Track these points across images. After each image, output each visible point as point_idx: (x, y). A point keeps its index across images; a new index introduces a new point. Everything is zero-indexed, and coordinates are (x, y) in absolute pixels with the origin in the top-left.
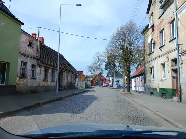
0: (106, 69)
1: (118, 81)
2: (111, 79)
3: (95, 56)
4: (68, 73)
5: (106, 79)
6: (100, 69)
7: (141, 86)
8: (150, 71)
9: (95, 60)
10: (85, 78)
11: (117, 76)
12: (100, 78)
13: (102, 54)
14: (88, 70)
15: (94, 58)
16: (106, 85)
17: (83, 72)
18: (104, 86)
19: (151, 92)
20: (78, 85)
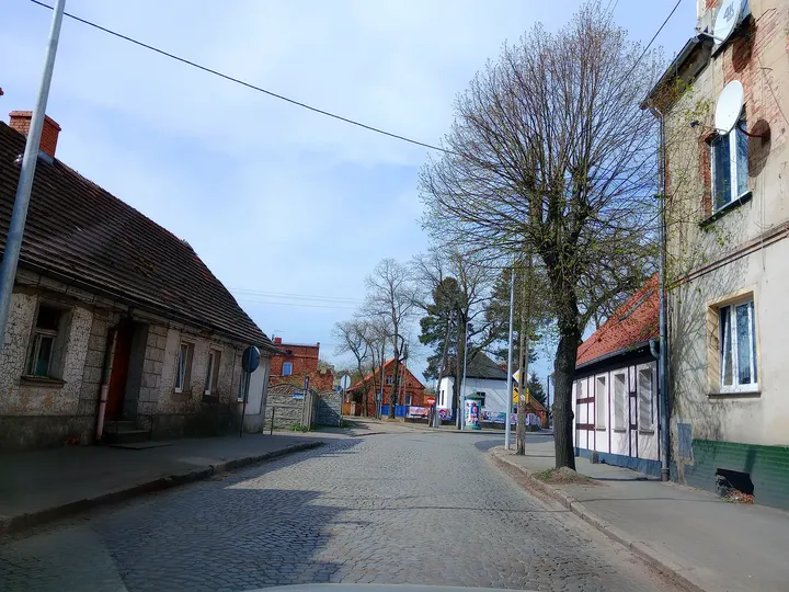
0: (425, 339)
1: (480, 398)
2: (446, 385)
3: (374, 276)
4: (188, 339)
5: (422, 388)
6: (397, 335)
7: (632, 427)
8: (711, 328)
9: (374, 292)
10: (322, 376)
11: (475, 373)
12: (396, 383)
13: (409, 266)
14: (342, 341)
15: (372, 283)
16: (424, 416)
17: (316, 348)
18: (413, 421)
19: (720, 472)
20: (262, 412)
